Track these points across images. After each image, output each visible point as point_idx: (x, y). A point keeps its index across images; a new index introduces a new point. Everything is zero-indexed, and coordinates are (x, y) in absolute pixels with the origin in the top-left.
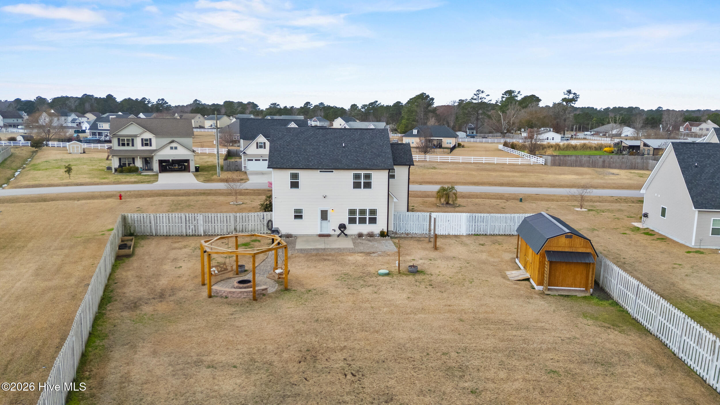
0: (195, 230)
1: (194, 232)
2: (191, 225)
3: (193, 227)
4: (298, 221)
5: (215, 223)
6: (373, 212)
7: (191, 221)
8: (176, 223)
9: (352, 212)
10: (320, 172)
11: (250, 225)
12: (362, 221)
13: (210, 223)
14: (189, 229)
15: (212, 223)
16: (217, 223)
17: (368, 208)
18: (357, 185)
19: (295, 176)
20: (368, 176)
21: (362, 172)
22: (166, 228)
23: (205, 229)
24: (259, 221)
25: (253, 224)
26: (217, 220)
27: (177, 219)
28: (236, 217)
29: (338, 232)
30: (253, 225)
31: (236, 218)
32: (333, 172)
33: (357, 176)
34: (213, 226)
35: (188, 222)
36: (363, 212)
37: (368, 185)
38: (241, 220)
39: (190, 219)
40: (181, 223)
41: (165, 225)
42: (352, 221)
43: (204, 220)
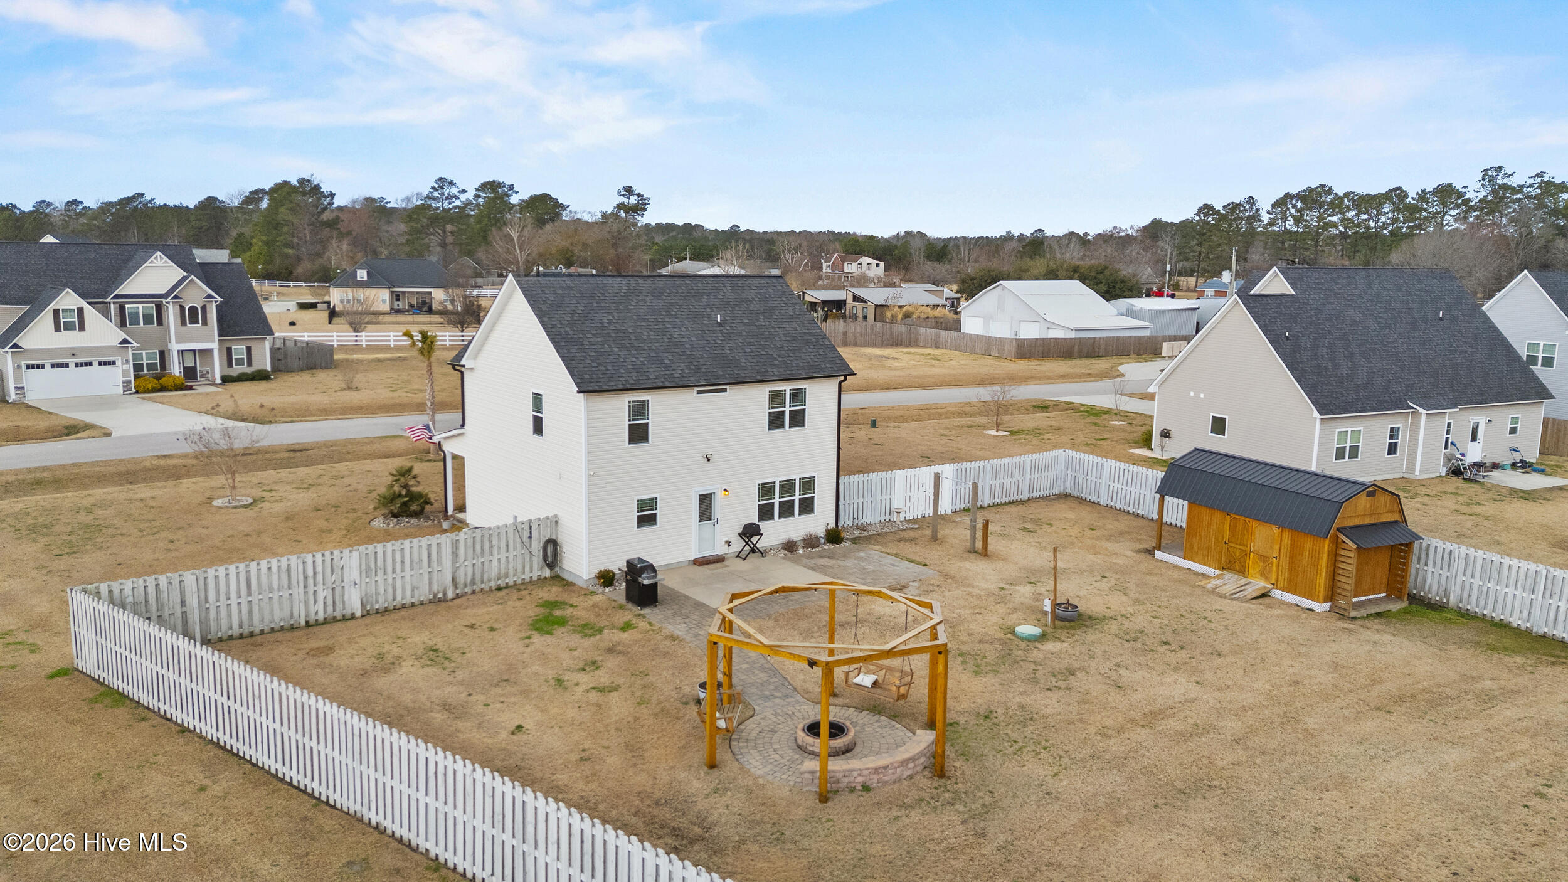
0: (334, 603)
1: (330, 609)
2: (320, 587)
3: (329, 593)
4: (648, 530)
5: (394, 572)
6: (808, 484)
7: (320, 577)
8: (271, 590)
9: (766, 490)
10: (699, 392)
11: (495, 563)
12: (787, 510)
13: (380, 573)
14: (315, 602)
15: (385, 573)
16: (403, 571)
17: (797, 476)
18: (776, 421)
19: (639, 410)
20: (798, 397)
21: (787, 387)
22: (240, 612)
23: (363, 595)
24: (519, 545)
25: (503, 556)
26: (403, 562)
27: (275, 577)
28: (455, 545)
29: (738, 545)
30: (503, 561)
31: (457, 548)
32: (725, 390)
33: (776, 398)
34: (390, 581)
35: (311, 581)
36: (787, 487)
37: (798, 419)
38: (470, 551)
39: (319, 569)
40: (289, 588)
41: (234, 601)
42: (766, 512)
43: (363, 567)
